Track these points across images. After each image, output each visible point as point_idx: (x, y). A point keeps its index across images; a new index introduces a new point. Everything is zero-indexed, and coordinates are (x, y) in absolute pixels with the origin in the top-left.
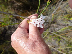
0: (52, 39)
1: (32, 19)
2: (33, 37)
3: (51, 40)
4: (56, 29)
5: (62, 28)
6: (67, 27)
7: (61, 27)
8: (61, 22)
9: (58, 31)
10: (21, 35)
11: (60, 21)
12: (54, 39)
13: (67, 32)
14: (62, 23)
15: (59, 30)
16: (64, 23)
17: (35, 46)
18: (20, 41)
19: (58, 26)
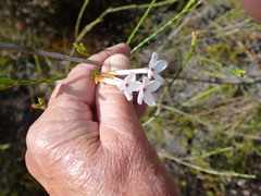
0: (166, 132)
1: (110, 66)
2: (117, 140)
3: (163, 135)
4: (180, 97)
5: (200, 90)
6: (218, 87)
7: (196, 89)
8: (194, 71)
9: (184, 101)
10: (71, 131)
11: (194, 68)
12: (171, 132)
13: (216, 106)
14: (200, 74)
15: (188, 98)
16: (207, 74)
17: (125, 179)
18: (68, 157)
19: (185, 86)
